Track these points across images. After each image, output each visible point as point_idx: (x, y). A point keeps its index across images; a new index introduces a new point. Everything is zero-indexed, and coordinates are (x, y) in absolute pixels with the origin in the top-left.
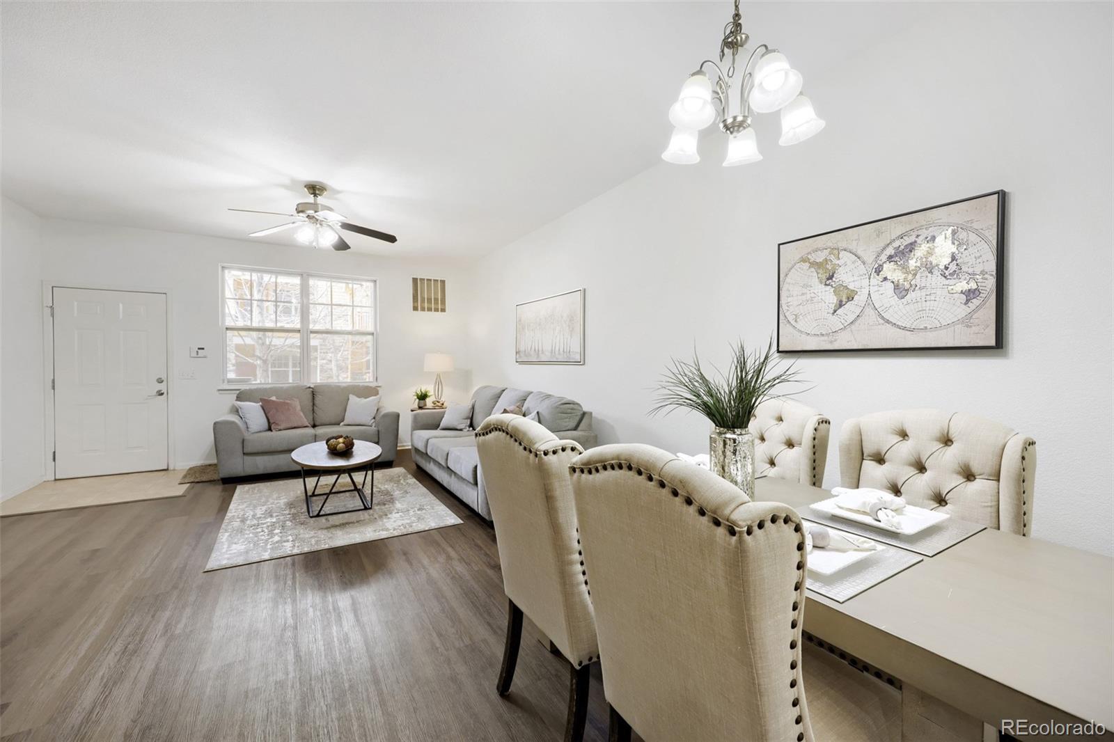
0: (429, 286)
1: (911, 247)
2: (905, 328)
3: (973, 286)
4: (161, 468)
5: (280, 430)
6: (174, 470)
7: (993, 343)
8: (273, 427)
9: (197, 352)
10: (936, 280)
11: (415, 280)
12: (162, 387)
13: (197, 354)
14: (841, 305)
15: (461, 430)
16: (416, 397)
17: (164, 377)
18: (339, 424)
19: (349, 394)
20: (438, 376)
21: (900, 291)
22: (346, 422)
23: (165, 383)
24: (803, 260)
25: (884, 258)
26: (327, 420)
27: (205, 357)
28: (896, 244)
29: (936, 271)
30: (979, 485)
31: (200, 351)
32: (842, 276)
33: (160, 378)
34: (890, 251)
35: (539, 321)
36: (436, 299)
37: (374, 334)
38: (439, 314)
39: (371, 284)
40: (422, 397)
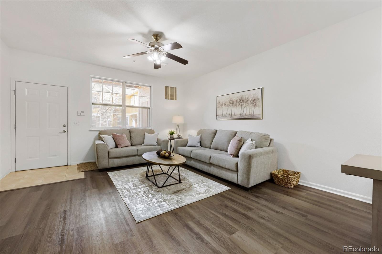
0: (171, 90)
4: (65, 165)
5: (121, 147)
6: (70, 165)
8: (118, 146)
9: (81, 113)
11: (166, 87)
12: (65, 128)
13: (81, 114)
15: (197, 147)
16: (169, 134)
17: (66, 125)
18: (142, 145)
19: (145, 132)
20: (178, 125)
22: (145, 144)
23: (66, 127)
26: (137, 143)
27: (84, 116)
31: (82, 113)
33: (64, 125)
35: (231, 102)
36: (173, 95)
37: (150, 108)
38: (174, 101)
39: (149, 88)
40: (172, 134)
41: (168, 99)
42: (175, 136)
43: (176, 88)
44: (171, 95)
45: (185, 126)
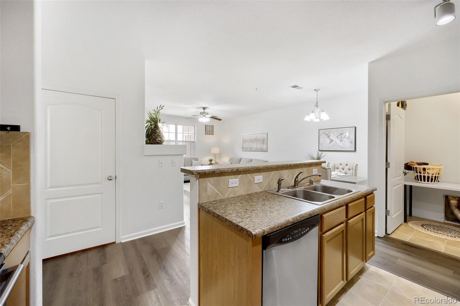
0: (209, 127)
1: (343, 133)
2: (341, 147)
3: (351, 141)
7: (354, 150)
10: (346, 139)
11: (205, 126)
14: (331, 142)
19: (192, 159)
20: (215, 154)
21: (341, 141)
24: (324, 133)
25: (338, 135)
28: (340, 133)
29: (346, 138)
30: (351, 171)
32: (331, 137)
34: (339, 134)
35: (251, 140)
36: (211, 131)
37: (194, 142)
38: (212, 135)
39: (194, 127)
40: (211, 161)
41: (208, 134)
42: (213, 162)
43: (213, 126)
44: (209, 131)
45: (220, 155)
